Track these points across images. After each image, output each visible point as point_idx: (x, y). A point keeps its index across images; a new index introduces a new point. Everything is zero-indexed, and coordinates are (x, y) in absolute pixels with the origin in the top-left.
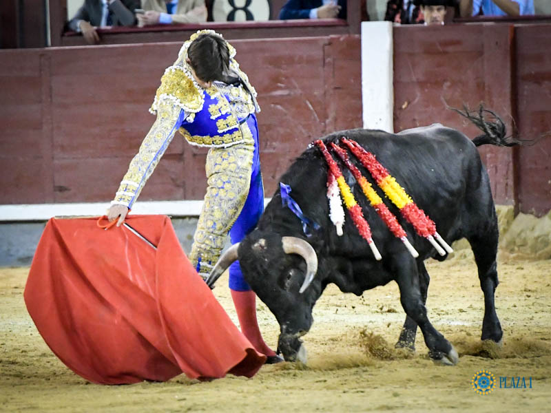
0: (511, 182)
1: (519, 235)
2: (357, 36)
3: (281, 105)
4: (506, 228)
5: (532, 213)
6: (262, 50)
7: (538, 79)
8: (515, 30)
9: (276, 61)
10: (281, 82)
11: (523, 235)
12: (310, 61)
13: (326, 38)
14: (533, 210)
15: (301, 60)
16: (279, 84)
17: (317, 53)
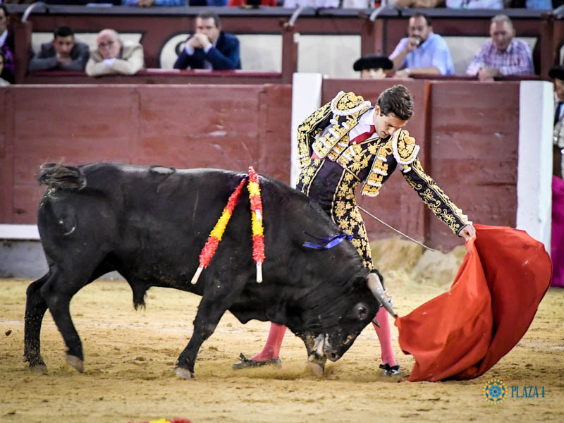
0: (421, 222)
1: (426, 268)
2: (289, 86)
3: (218, 144)
4: (415, 261)
5: (439, 250)
6: (205, 95)
7: (449, 130)
8: (431, 86)
9: (217, 106)
10: (220, 125)
11: (430, 269)
12: (246, 106)
13: (261, 87)
14: (440, 247)
15: (238, 106)
16: (218, 126)
17: (253, 100)
